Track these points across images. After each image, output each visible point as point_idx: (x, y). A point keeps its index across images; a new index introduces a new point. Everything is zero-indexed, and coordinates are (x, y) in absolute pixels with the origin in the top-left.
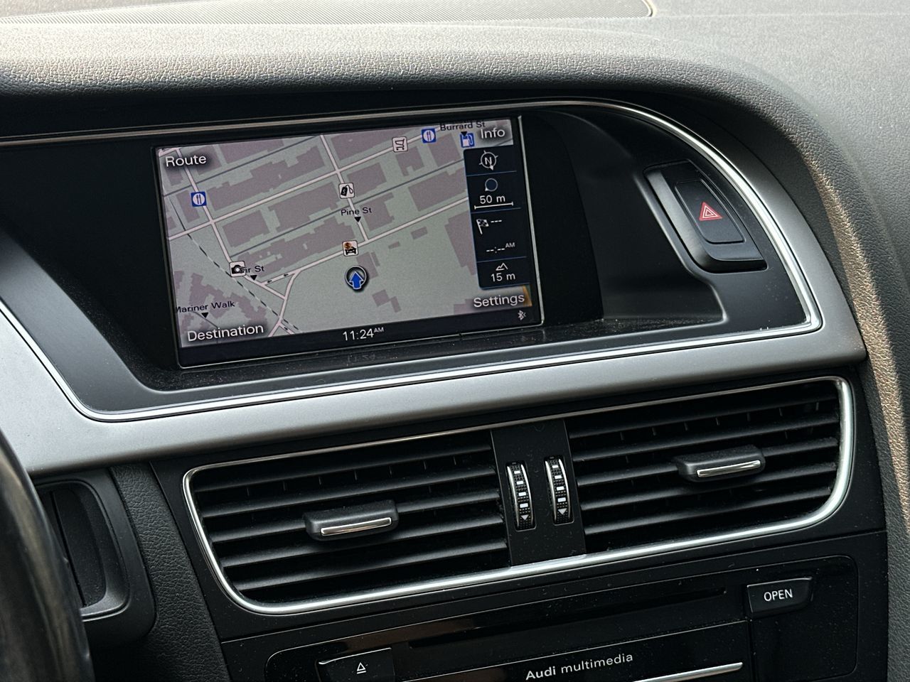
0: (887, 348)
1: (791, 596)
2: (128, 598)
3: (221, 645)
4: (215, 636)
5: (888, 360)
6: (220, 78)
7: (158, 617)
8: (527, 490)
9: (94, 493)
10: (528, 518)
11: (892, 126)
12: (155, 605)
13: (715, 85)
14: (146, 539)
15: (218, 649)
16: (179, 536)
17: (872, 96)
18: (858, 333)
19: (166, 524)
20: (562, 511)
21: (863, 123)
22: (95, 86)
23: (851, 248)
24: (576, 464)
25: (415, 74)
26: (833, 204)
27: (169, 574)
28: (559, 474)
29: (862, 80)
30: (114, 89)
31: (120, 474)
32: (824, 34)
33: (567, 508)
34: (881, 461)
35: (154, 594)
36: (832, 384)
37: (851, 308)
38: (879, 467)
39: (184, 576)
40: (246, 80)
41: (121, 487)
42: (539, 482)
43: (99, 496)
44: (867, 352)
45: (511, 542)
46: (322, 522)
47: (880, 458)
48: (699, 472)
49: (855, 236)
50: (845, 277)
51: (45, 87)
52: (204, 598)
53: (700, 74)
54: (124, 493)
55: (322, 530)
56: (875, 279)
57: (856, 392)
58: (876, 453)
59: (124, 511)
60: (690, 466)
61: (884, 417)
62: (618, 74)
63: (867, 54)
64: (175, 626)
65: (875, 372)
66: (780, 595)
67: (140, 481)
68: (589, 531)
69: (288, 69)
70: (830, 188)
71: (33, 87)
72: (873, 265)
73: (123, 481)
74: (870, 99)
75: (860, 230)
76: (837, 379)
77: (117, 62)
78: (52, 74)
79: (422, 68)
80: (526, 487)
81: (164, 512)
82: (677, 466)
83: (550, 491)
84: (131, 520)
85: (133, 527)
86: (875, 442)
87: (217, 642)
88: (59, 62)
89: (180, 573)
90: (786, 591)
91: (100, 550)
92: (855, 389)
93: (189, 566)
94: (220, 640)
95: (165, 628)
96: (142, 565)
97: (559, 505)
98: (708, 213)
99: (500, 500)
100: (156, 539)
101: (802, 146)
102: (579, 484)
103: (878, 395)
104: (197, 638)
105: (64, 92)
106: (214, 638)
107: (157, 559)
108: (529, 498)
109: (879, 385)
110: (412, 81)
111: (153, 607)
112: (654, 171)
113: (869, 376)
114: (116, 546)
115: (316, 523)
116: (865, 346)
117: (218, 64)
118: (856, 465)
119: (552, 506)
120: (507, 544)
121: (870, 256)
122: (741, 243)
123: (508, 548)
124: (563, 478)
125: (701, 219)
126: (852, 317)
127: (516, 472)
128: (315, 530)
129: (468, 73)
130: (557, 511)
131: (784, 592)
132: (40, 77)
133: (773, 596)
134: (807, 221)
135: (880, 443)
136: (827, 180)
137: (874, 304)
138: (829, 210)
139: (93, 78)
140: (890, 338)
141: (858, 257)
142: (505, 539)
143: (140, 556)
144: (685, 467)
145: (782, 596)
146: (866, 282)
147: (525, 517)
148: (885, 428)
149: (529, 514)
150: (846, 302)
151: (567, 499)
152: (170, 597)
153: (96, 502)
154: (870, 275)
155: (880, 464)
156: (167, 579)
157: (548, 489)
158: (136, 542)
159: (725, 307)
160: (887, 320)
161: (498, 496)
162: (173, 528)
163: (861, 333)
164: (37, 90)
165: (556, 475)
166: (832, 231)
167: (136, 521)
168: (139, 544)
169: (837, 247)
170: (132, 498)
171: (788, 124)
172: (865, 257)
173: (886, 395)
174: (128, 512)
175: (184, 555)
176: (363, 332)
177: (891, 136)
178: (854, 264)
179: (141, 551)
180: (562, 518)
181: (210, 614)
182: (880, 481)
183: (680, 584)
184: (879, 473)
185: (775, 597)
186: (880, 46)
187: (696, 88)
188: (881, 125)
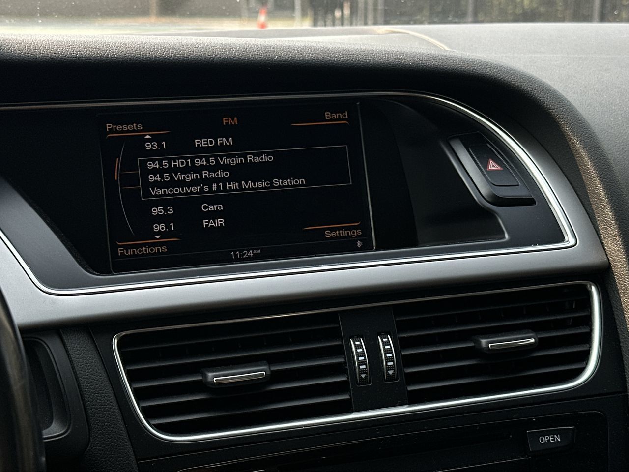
0: (624, 258)
1: (559, 440)
2: (69, 425)
3: (138, 464)
4: (133, 457)
5: (625, 267)
6: (147, 56)
7: (91, 440)
8: (365, 355)
9: (46, 347)
10: (365, 377)
11: (620, 119)
12: (89, 432)
13: (496, 75)
14: (84, 381)
15: (135, 466)
16: (108, 381)
17: (605, 100)
18: (603, 249)
19: (99, 371)
20: (391, 372)
21: (599, 116)
22: (58, 57)
23: (596, 188)
24: (400, 339)
25: (285, 59)
26: (582, 158)
27: (100, 408)
28: (388, 345)
29: (597, 91)
30: (72, 60)
31: (66, 334)
32: (568, 65)
33: (394, 370)
34: (623, 342)
35: (89, 425)
36: (584, 287)
37: (597, 232)
38: (620, 346)
39: (112, 410)
40: (166, 58)
41: (67, 343)
42: (373, 350)
43: (50, 350)
44: (610, 264)
45: (353, 394)
46: (215, 373)
47: (621, 340)
48: (490, 345)
49: (598, 180)
50: (592, 210)
51: (22, 57)
52: (126, 427)
53: (486, 67)
54: (69, 348)
55: (215, 379)
56: (613, 209)
57: (602, 293)
58: (618, 336)
59: (69, 361)
60: (484, 341)
61: (623, 309)
62: (429, 65)
63: (599, 77)
64: (104, 447)
65: (615, 277)
66: (551, 439)
67: (81, 339)
68: (410, 388)
69: (196, 52)
70: (580, 147)
71: (13, 56)
72: (612, 199)
73: (68, 340)
74: (603, 102)
75: (603, 175)
76: (588, 283)
77: (74, 43)
78: (28, 48)
79: (291, 55)
80: (364, 353)
81: (98, 363)
82: (474, 343)
83: (382, 357)
84: (73, 368)
85: (75, 373)
86: (617, 329)
87: (134, 461)
88: (33, 41)
89: (108, 408)
90: (555, 436)
91: (50, 391)
92: (601, 290)
93: (115, 404)
94: (137, 460)
95: (96, 449)
96: (81, 401)
97: (388, 368)
98: (493, 166)
99: (345, 363)
100: (92, 382)
101: (559, 118)
102: (403, 353)
103: (618, 294)
104: (119, 457)
105: (35, 61)
106: (133, 458)
107: (91, 397)
108: (366, 362)
109: (619, 286)
110: (283, 64)
111: (88, 433)
112: (454, 138)
113: (612, 281)
114: (61, 386)
115: (210, 375)
116: (608, 258)
117: (146, 47)
118: (604, 344)
119: (383, 369)
120: (350, 396)
121: (610, 193)
122: (517, 187)
123: (351, 398)
124: (391, 348)
125: (488, 170)
126: (598, 238)
127: (357, 343)
128: (209, 380)
129: (323, 59)
130: (387, 372)
131: (554, 437)
132: (19, 50)
133: (546, 439)
134: (564, 173)
135: (621, 329)
136: (577, 141)
137: (614, 227)
138: (580, 163)
139: (57, 52)
140: (626, 251)
141: (601, 194)
142: (349, 393)
143: (79, 394)
144: (480, 343)
145: (552, 440)
146: (607, 212)
147: (363, 376)
148: (624, 317)
149: (366, 373)
150: (593, 228)
151: (394, 363)
152: (100, 426)
153: (48, 354)
154: (610, 207)
155: (621, 344)
156: (99, 412)
157: (380, 356)
158: (76, 385)
159: (506, 229)
160: (623, 239)
161: (344, 360)
162: (105, 375)
163: (604, 249)
164: (16, 59)
165: (386, 345)
166: (582, 177)
167: (77, 369)
168: (79, 386)
169: (586, 188)
170: (75, 351)
171: (549, 102)
172: (606, 194)
173: (624, 293)
174: (71, 362)
175: (111, 394)
176: (245, 253)
177: (619, 125)
178: (599, 199)
179: (80, 391)
180: (390, 378)
181: (130, 440)
182: (622, 357)
183: (478, 428)
184: (621, 351)
185: (547, 440)
186: (609, 73)
187: (484, 76)
188: (612, 118)
